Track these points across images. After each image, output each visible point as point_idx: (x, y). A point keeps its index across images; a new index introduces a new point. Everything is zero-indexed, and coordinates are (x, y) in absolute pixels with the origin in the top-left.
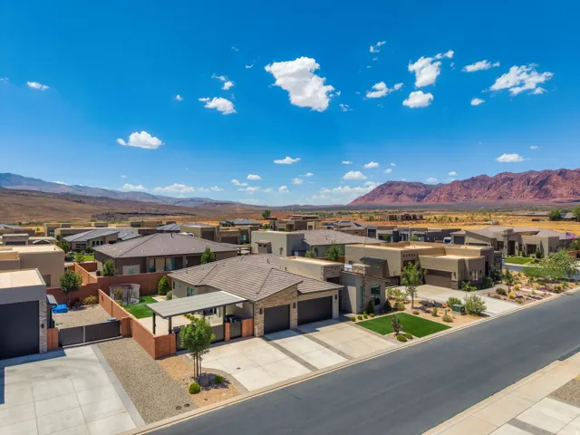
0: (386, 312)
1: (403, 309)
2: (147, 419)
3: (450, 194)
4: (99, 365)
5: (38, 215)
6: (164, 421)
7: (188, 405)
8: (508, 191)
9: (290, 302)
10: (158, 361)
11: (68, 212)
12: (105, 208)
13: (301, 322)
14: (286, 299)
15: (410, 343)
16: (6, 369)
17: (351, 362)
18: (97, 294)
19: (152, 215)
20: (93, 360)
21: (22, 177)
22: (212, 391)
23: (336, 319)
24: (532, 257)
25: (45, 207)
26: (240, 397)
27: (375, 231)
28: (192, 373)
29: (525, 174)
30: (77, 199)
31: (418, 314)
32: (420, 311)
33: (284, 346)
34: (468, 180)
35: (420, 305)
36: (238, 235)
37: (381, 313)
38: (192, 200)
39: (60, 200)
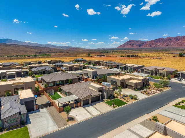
0: (113, 98)
1: (118, 97)
2: (59, 127)
3: (150, 44)
4: (48, 114)
6: (62, 128)
7: (66, 124)
8: (170, 43)
9: (89, 98)
10: (60, 113)
11: (27, 52)
12: (39, 50)
13: (92, 102)
14: (88, 97)
15: (116, 108)
16: (29, 115)
17: (101, 114)
18: (44, 92)
20: (46, 113)
21: (12, 40)
22: (71, 121)
23: (101, 101)
24: (161, 77)
25: (20, 50)
26: (76, 122)
27: (119, 66)
28: (67, 117)
29: (176, 38)
31: (121, 99)
32: (122, 98)
33: (87, 109)
34: (156, 40)
35: (122, 96)
36: (79, 67)
37: (112, 99)
38: (66, 47)
39: (24, 48)
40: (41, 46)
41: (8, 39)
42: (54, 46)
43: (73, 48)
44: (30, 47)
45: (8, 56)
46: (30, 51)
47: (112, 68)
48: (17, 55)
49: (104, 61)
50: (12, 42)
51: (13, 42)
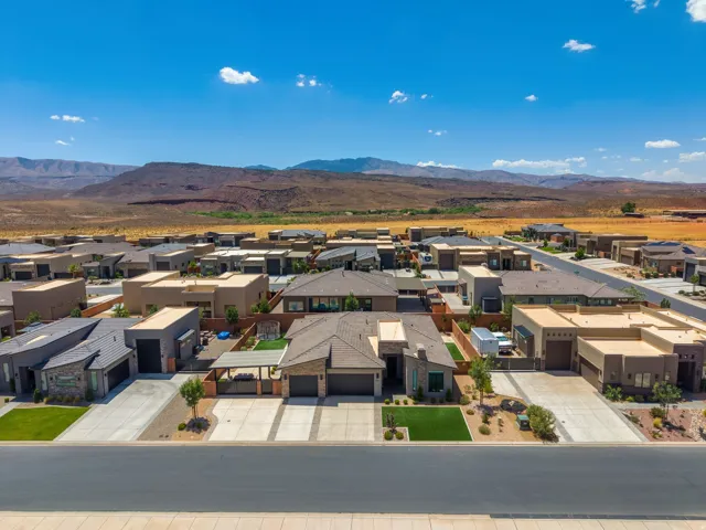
0: (441, 402)
2: (141, 437)
5: (386, 202)
7: (167, 436)
9: (318, 374)
11: (414, 198)
12: (453, 192)
19: (503, 199)
20: (176, 387)
23: (375, 398)
25: (393, 194)
30: (426, 183)
31: (471, 413)
37: (434, 402)
38: (563, 178)
39: (408, 185)
40: (467, 178)
41: (369, 159)
42: (513, 176)
43: (595, 182)
44: (428, 181)
45: (354, 213)
46: (420, 195)
47: (656, 276)
48: (383, 208)
49: (646, 238)
50: (378, 167)
51: (382, 166)
